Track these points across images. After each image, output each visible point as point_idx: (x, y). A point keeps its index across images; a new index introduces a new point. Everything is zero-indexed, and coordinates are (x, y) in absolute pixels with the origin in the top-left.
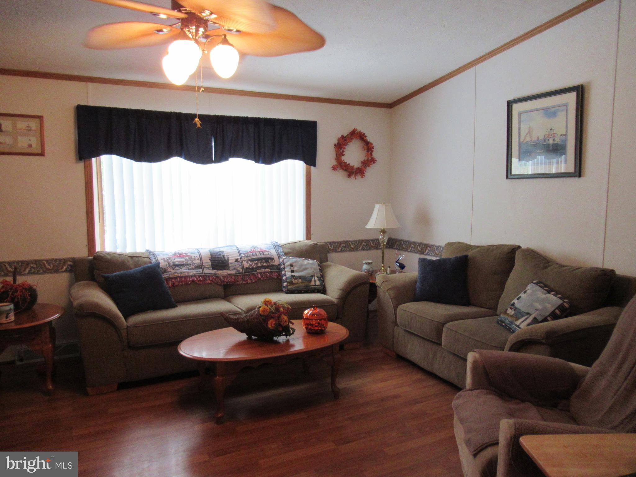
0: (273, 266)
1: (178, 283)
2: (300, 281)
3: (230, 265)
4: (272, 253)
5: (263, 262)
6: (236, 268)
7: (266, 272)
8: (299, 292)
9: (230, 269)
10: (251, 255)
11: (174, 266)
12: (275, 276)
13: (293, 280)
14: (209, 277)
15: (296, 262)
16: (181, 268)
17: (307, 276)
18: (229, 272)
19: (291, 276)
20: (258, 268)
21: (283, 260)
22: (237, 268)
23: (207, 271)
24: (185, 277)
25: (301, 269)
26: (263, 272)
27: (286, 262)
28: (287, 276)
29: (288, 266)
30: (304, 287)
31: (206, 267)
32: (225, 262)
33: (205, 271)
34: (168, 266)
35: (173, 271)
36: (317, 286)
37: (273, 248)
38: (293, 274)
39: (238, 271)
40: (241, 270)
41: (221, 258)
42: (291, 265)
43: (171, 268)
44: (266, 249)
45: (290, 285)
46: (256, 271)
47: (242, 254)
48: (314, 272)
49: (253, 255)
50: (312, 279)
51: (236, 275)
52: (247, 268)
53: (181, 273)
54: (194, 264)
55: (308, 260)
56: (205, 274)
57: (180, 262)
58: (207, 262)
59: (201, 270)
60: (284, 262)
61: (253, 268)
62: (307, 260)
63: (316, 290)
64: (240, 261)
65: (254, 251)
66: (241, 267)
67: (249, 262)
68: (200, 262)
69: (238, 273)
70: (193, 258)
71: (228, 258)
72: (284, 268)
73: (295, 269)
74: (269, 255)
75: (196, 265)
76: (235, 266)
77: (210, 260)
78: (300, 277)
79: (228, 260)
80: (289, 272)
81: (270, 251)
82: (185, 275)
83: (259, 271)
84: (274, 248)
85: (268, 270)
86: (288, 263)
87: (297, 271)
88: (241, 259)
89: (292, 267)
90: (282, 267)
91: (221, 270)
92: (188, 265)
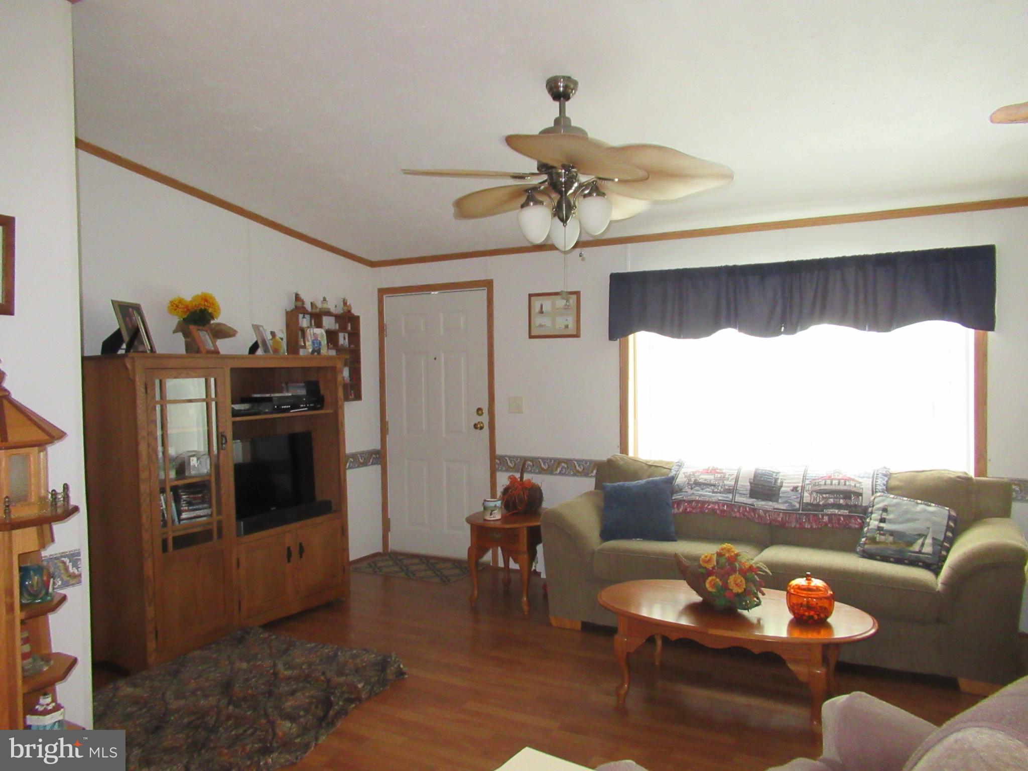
0: (856, 506)
1: (691, 509)
2: (891, 539)
3: (780, 495)
4: (862, 485)
5: (840, 498)
6: (789, 501)
7: (840, 515)
8: (885, 559)
9: (780, 501)
10: (823, 483)
11: (694, 485)
12: (855, 524)
13: (878, 535)
14: (739, 507)
15: (897, 505)
16: (703, 489)
17: (908, 533)
18: (776, 505)
19: (876, 528)
20: (826, 506)
21: (874, 499)
22: (791, 501)
23: (738, 499)
24: (704, 502)
25: (901, 519)
26: (835, 515)
27: (878, 503)
28: (870, 527)
29: (878, 509)
30: (895, 551)
31: (741, 492)
32: (775, 489)
33: (736, 498)
34: (686, 483)
35: (690, 492)
36: (921, 555)
37: (871, 476)
38: (882, 525)
39: (791, 505)
40: (797, 506)
41: (771, 482)
42: (885, 510)
43: (689, 487)
44: (855, 476)
45: (869, 544)
46: (823, 511)
47: (808, 479)
48: (928, 528)
49: (825, 484)
50: (918, 539)
51: (786, 513)
52: (808, 504)
53: (700, 496)
54: (724, 485)
55: (930, 506)
56: (735, 502)
57: (705, 480)
58: (744, 484)
59: (730, 496)
60: (873, 503)
61: (818, 505)
62: (926, 505)
63: (921, 562)
64: (800, 491)
65: (830, 477)
66: (799, 500)
67: (814, 494)
68: (733, 483)
69: (790, 509)
70: (727, 476)
71: (782, 483)
72: (872, 513)
73: (891, 516)
74: (855, 486)
75: (727, 487)
76: (790, 497)
77: (751, 483)
78: (892, 533)
79: (781, 486)
80: (876, 520)
81: (860, 480)
82: (705, 500)
83: (828, 511)
84: (873, 477)
85: (846, 512)
86: (881, 505)
87: (891, 521)
88: (803, 488)
89: (885, 514)
90: (870, 510)
91: (764, 500)
92: (714, 485)
